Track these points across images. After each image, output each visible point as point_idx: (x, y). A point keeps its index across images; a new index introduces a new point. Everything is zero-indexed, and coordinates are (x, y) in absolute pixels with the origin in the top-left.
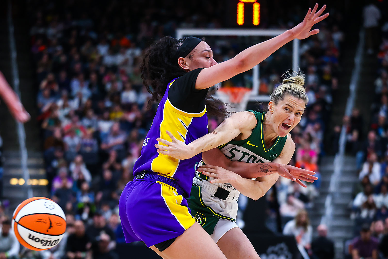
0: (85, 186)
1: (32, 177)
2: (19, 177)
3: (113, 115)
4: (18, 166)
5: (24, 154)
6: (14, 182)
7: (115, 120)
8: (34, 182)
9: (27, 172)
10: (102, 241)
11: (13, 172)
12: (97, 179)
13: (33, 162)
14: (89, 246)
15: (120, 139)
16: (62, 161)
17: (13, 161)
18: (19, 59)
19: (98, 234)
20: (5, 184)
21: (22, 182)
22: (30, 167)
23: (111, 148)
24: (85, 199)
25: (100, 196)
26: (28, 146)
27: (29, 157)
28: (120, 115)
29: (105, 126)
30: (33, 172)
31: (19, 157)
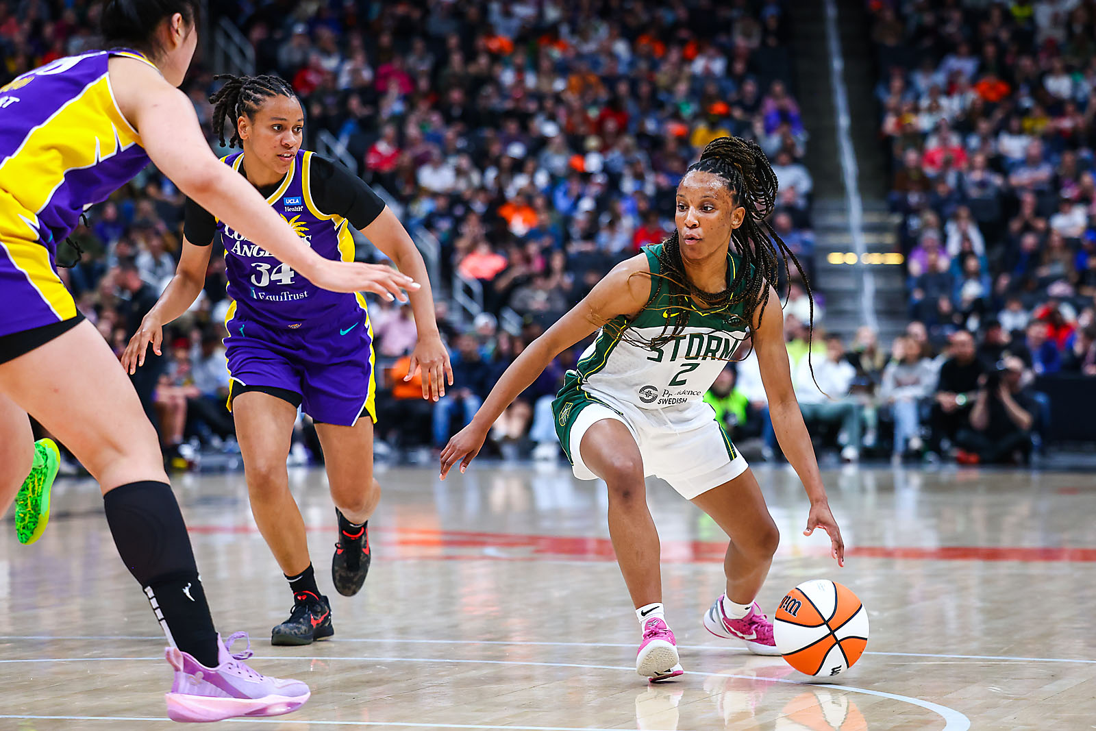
0: (972, 264)
1: (871, 249)
2: (845, 250)
3: (1028, 123)
4: (844, 229)
5: (855, 204)
6: (835, 259)
7: (1031, 133)
8: (876, 259)
9: (861, 240)
10: (1008, 371)
11: (833, 240)
12: (999, 251)
13: (874, 219)
14: (982, 380)
15: (1043, 173)
16: (930, 217)
17: (834, 220)
18: (841, 21)
19: (998, 358)
20: (819, 264)
21: (851, 259)
22: (868, 229)
23: (1023, 188)
24: (972, 290)
25: (1004, 281)
26: (863, 188)
27: (866, 209)
28: (1044, 124)
29: (1013, 146)
30: (871, 239)
31: (844, 210)
